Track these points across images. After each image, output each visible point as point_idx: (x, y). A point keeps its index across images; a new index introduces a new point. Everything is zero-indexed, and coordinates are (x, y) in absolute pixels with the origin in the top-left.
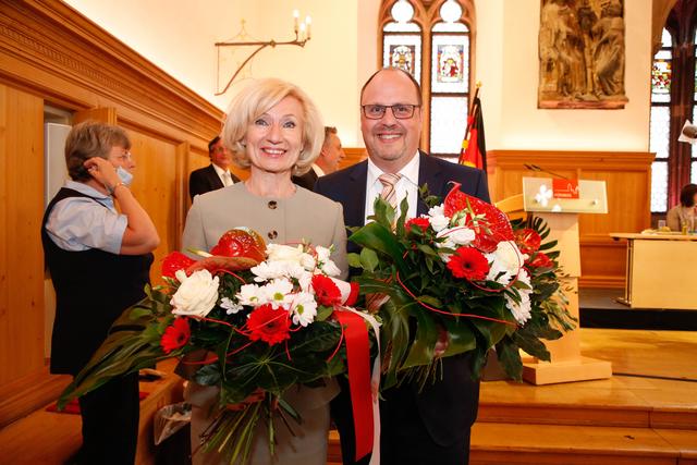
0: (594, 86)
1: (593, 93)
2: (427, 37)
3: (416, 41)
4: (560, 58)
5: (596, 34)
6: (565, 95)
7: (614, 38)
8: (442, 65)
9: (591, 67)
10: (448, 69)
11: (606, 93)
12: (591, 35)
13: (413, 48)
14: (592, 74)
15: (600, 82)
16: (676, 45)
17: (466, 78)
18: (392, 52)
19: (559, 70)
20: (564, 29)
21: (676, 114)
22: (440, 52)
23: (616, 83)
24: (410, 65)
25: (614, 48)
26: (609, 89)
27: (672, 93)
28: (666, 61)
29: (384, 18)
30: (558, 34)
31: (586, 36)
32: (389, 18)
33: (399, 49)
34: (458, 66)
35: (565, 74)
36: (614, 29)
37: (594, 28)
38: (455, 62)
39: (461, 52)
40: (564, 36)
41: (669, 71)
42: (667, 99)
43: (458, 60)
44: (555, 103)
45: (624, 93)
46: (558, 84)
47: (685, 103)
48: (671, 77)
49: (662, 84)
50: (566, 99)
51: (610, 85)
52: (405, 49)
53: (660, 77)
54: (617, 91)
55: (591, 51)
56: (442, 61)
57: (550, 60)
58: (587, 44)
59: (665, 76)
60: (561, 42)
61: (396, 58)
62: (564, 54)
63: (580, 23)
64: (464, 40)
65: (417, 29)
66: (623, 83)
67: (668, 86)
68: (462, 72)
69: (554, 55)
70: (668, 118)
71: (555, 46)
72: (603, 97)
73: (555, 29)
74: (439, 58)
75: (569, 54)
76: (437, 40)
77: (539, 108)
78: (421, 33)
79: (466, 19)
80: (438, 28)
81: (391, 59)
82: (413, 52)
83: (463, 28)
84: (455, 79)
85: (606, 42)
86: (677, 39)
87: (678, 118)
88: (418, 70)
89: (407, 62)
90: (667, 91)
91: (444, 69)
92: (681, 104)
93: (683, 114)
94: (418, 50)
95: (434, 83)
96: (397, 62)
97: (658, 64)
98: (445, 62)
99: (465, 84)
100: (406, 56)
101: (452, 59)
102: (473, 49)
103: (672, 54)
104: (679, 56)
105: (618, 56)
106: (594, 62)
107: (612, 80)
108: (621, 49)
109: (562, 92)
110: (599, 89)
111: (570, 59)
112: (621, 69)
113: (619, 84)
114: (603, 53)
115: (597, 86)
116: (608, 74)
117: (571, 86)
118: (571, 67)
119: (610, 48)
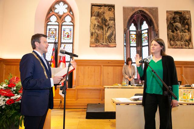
0: (106, 40)
1: (106, 42)
3: (57, 27)
4: (95, 32)
7: (112, 26)
8: (65, 34)
9: (105, 35)
10: (67, 36)
11: (110, 42)
12: (106, 25)
13: (56, 29)
14: (106, 37)
15: (108, 39)
16: (137, 30)
17: (72, 38)
18: (49, 30)
19: (95, 35)
20: (97, 23)
22: (64, 31)
23: (113, 39)
24: (55, 34)
26: (110, 41)
28: (134, 34)
29: (47, 20)
30: (95, 25)
31: (104, 26)
32: (49, 20)
33: (52, 30)
34: (70, 35)
35: (97, 37)
36: (111, 24)
37: (107, 24)
39: (71, 31)
40: (97, 26)
41: (136, 37)
42: (135, 45)
43: (70, 33)
44: (94, 45)
45: (115, 42)
46: (95, 39)
47: (140, 47)
48: (136, 39)
49: (134, 41)
50: (97, 44)
51: (111, 40)
52: (54, 30)
53: (133, 39)
55: (106, 30)
57: (92, 32)
58: (104, 28)
60: (96, 27)
62: (97, 31)
63: (102, 22)
64: (72, 27)
65: (58, 24)
66: (115, 40)
67: (135, 41)
68: (71, 36)
69: (93, 31)
70: (136, 51)
71: (94, 28)
72: (109, 43)
73: (94, 24)
74: (64, 32)
75: (98, 31)
76: (63, 27)
77: (90, 47)
78: (59, 25)
79: (72, 21)
80: (64, 23)
81: (49, 32)
82: (56, 30)
83: (72, 24)
84: (68, 38)
85: (109, 27)
86: (137, 28)
87: (139, 51)
88: (57, 36)
89: (54, 33)
90: (135, 43)
91: (65, 35)
92: (139, 47)
93: (140, 50)
94: (57, 30)
95: (62, 40)
96: (51, 33)
97: (132, 35)
98: (66, 34)
99: (72, 40)
100: (54, 32)
101: (68, 33)
102: (74, 30)
103: (136, 32)
104: (138, 33)
105: (113, 32)
106: (106, 34)
107: (111, 39)
108: (114, 30)
109: (96, 42)
110: (108, 41)
111: (99, 32)
112: (114, 35)
113: (114, 40)
114: (109, 31)
115: (107, 40)
116: (110, 37)
117: (99, 40)
118: (99, 35)
119: (111, 29)
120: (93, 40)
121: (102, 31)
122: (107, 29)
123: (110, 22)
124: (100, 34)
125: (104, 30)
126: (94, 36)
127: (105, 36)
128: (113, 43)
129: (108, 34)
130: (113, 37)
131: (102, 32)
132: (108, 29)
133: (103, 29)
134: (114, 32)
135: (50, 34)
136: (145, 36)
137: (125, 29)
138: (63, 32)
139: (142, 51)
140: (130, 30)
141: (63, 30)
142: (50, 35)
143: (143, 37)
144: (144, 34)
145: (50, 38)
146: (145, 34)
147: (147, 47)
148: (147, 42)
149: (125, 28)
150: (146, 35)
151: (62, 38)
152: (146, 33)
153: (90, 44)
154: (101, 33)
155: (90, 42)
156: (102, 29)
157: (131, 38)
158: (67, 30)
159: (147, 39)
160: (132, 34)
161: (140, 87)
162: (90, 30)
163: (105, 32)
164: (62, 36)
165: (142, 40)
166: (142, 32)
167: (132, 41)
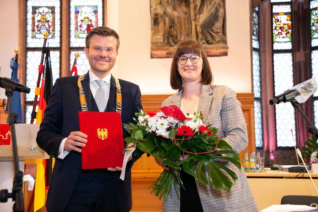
3: (56, 3)
4: (165, 13)
6: (171, 45)
8: (79, 24)
10: (85, 27)
11: (208, 42)
13: (53, 9)
14: (196, 26)
15: (202, 33)
16: (294, 1)
18: (34, 13)
19: (165, 24)
21: (298, 59)
22: (77, 12)
23: (217, 33)
24: (50, 24)
25: (213, 3)
26: (209, 38)
27: (292, 42)
28: (286, 14)
33: (41, 10)
35: (170, 27)
38: (91, 21)
39: (96, 12)
41: (290, 22)
43: (93, 18)
44: (164, 53)
45: (225, 42)
46: (164, 35)
47: (305, 49)
48: (292, 27)
49: (284, 33)
50: (172, 49)
51: (211, 35)
52: (46, 10)
53: (281, 28)
54: (217, 39)
55: (196, 6)
56: (78, 20)
57: (156, 15)
59: (286, 27)
61: (38, 17)
62: (169, 10)
64: (98, 2)
66: (224, 33)
67: (289, 35)
69: (160, 11)
72: (206, 45)
74: (76, 18)
75: (174, 9)
76: (74, 3)
77: (152, 57)
81: (33, 19)
82: (53, 12)
87: (299, 63)
88: (58, 28)
89: (48, 21)
90: (288, 40)
91: (81, 26)
92: (302, 50)
93: (303, 59)
94: (57, 10)
95: (72, 39)
96: (39, 21)
97: (279, 17)
98: (82, 21)
100: (47, 16)
101: (88, 18)
102: (105, 9)
103: (291, 8)
104: (296, 9)
105: (217, 10)
106: (198, 17)
107: (213, 31)
108: (219, 4)
109: (168, 43)
110: (202, 40)
111: (175, 14)
112: (221, 20)
113: (221, 34)
114: (205, 8)
115: (200, 36)
116: (208, 25)
117: (177, 37)
118: (176, 21)
119: (210, 3)
120: (160, 38)
121: (185, 9)
122: (199, 3)
124: (179, 18)
125: (192, 6)
126: (161, 25)
127: (193, 23)
128: (217, 45)
129: (203, 17)
130: (218, 24)
131: (186, 14)
132: (203, 1)
133: (188, 4)
134: (221, 11)
135: (36, 24)
138: (73, 15)
139: (311, 63)
140: (272, 1)
141: (73, 10)
142: (37, 27)
143: (312, 21)
144: (315, 9)
145: (37, 36)
151: (73, 33)
153: (152, 49)
154: (182, 15)
155: (152, 43)
156: (185, 2)
157: (274, 25)
158: (84, 9)
160: (278, 14)
161: (301, 175)
162: (151, 7)
163: (195, 12)
164: (73, 27)
165: (310, 30)
166: (309, 4)
167: (278, 34)
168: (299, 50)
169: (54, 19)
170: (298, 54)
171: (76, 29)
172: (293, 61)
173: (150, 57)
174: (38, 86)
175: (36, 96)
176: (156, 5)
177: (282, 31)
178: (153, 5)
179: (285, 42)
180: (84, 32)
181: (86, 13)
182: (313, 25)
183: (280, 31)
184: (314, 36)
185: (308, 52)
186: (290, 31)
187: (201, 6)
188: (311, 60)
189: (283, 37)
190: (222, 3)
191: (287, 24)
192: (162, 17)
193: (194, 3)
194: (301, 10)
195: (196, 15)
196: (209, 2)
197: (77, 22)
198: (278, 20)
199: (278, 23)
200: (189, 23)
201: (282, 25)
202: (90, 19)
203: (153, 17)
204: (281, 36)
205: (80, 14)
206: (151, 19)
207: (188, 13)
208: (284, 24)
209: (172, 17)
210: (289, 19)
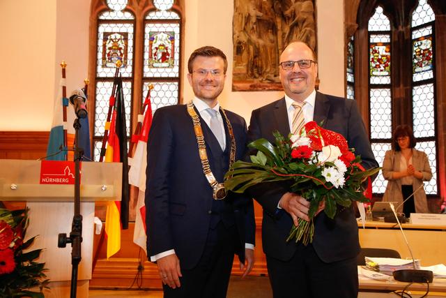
2: (140, 24)
3: (129, 29)
4: (249, 41)
5: (289, 18)
6: (255, 77)
7: (304, 21)
8: (154, 51)
10: (160, 55)
12: (285, 18)
13: (125, 35)
16: (394, 30)
17: (177, 63)
18: (105, 39)
19: (249, 53)
20: (254, 13)
21: (397, 96)
22: (152, 39)
24: (122, 51)
25: (303, 30)
27: (391, 75)
28: (384, 44)
29: (97, 7)
30: (248, 18)
31: (279, 20)
32: (104, 7)
33: (113, 36)
34: (169, 51)
35: (255, 57)
37: (287, 13)
38: (166, 49)
39: (172, 39)
40: (254, 20)
41: (389, 54)
42: (387, 81)
43: (170, 46)
44: (247, 85)
46: (247, 66)
47: (405, 85)
48: (390, 59)
49: (382, 66)
50: (256, 81)
52: (119, 36)
53: (379, 60)
55: (284, 34)
56: (153, 48)
57: (240, 43)
58: (279, 27)
59: (384, 58)
60: (251, 26)
61: (109, 45)
62: (254, 38)
63: (273, 7)
64: (175, 28)
65: (132, 18)
67: (388, 68)
68: (173, 57)
69: (244, 38)
70: (389, 99)
71: (244, 29)
73: (245, 13)
74: (151, 45)
75: (260, 36)
76: (149, 28)
77: (234, 90)
78: (134, 22)
79: (177, 7)
80: (152, 16)
81: (104, 46)
82: (126, 39)
83: (174, 16)
84: (165, 64)
85: (296, 24)
86: (394, 23)
87: (399, 99)
88: (130, 56)
89: (120, 49)
90: (387, 74)
91: (155, 55)
92: (401, 86)
93: (403, 95)
94: (130, 37)
95: (146, 69)
96: (110, 48)
97: (376, 48)
98: (157, 48)
99: (176, 69)
100: (119, 42)
101: (163, 45)
102: (182, 36)
103: (391, 38)
104: (397, 39)
105: (308, 39)
106: (286, 45)
108: (310, 32)
109: (252, 74)
111: (261, 42)
114: (295, 35)
117: (262, 67)
118: (262, 49)
119: (301, 31)
120: (243, 68)
121: (272, 37)
122: (287, 30)
123: (300, 6)
124: (264, 46)
125: (280, 33)
126: (245, 54)
131: (272, 42)
132: (292, 28)
133: (275, 31)
134: (312, 39)
135: (108, 51)
136: (423, 47)
137: (351, 26)
138: (147, 43)
139: (412, 101)
140: (370, 29)
141: (147, 37)
142: (109, 55)
143: (415, 54)
144: (418, 40)
145: (108, 65)
146: (424, 41)
147: (431, 86)
148: (429, 67)
149: (350, 23)
150: (427, 44)
151: (146, 62)
152: (426, 37)
153: (234, 81)
154: (269, 44)
155: (234, 74)
156: (272, 29)
157: (372, 57)
158: (159, 36)
159: (428, 59)
160: (376, 44)
162: (233, 34)
163: (283, 40)
164: (146, 56)
165: (412, 63)
166: (411, 34)
167: (376, 67)
168: (399, 86)
169: (126, 46)
170: (397, 89)
171: (150, 57)
172: (392, 97)
173: (231, 89)
174: (108, 120)
175: (106, 131)
176: (240, 32)
177: (381, 63)
178: (237, 32)
179: (383, 76)
180: (159, 60)
181: (161, 40)
182: (415, 58)
183: (378, 63)
184: (416, 70)
185: (408, 87)
186: (389, 64)
187: (290, 34)
188: (412, 97)
189: (381, 71)
190: (313, 31)
191: (386, 56)
192: (245, 45)
193: (282, 30)
194: (401, 40)
195: (283, 44)
196: (298, 30)
197: (151, 50)
198: (376, 51)
199: (376, 54)
200: (275, 53)
201: (380, 57)
202: (166, 46)
203: (236, 45)
204: (379, 69)
205: (154, 41)
206: (234, 47)
207: (275, 42)
208: (382, 56)
209: (257, 45)
210: (388, 50)
